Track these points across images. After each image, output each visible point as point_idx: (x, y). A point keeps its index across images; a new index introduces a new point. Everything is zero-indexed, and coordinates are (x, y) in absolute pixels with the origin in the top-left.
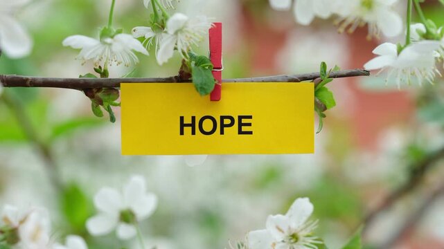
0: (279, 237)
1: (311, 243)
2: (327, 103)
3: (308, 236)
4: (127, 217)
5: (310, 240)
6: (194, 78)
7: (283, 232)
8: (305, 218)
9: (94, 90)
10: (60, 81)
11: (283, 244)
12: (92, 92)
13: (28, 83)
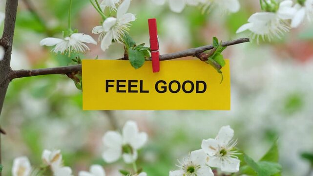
0: (212, 153)
1: (234, 155)
2: (221, 63)
3: (231, 151)
4: (127, 149)
5: (233, 153)
6: (129, 58)
7: (215, 150)
8: (230, 139)
9: (73, 73)
10: (50, 70)
11: (215, 157)
12: (72, 74)
13: (30, 74)
